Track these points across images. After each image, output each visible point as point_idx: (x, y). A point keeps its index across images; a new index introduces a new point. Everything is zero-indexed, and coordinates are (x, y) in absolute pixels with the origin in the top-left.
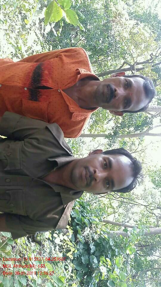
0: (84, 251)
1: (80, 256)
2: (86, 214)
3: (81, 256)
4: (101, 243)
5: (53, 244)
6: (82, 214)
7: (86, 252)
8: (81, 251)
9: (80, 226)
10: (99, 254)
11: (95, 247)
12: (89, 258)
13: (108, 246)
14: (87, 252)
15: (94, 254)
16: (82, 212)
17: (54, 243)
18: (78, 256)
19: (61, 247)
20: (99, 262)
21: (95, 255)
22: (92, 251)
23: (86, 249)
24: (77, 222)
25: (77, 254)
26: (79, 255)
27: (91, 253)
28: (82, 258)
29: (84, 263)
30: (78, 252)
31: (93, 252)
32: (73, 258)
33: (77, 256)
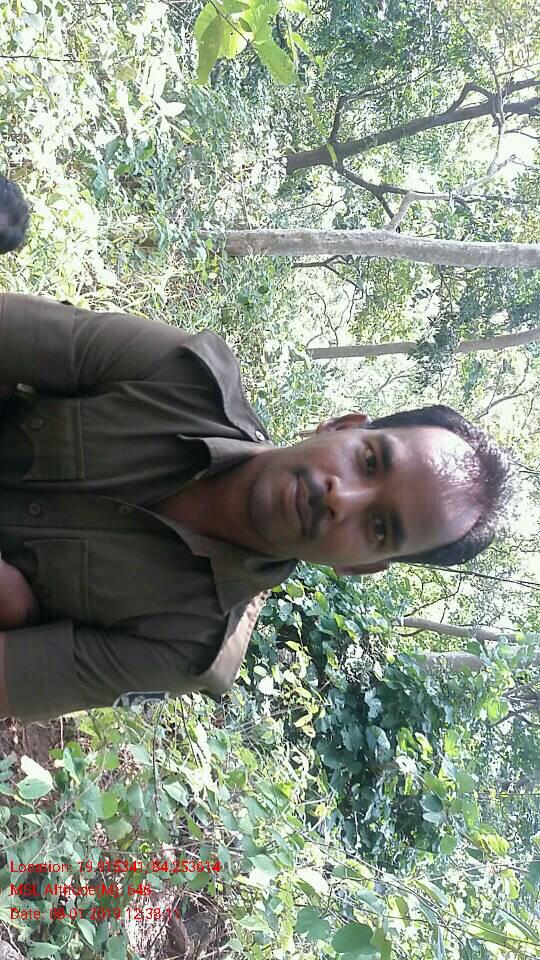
0: (347, 713)
1: (337, 729)
2: (348, 607)
3: (340, 729)
4: (399, 690)
5: (254, 695)
6: (337, 607)
7: (353, 716)
8: (338, 712)
9: (332, 642)
10: (396, 722)
11: (380, 704)
12: (363, 733)
13: (420, 697)
14: (357, 717)
15: (377, 722)
16: (337, 600)
17: (257, 694)
18: (331, 728)
19: (277, 703)
20: (394, 744)
21: (381, 725)
22: (372, 714)
23: (354, 707)
24: (321, 629)
25: (327, 724)
26: (334, 726)
27: (370, 720)
28: (342, 733)
29: (349, 748)
30: (330, 717)
31: (374, 716)
32: (314, 733)
33: (328, 730)
